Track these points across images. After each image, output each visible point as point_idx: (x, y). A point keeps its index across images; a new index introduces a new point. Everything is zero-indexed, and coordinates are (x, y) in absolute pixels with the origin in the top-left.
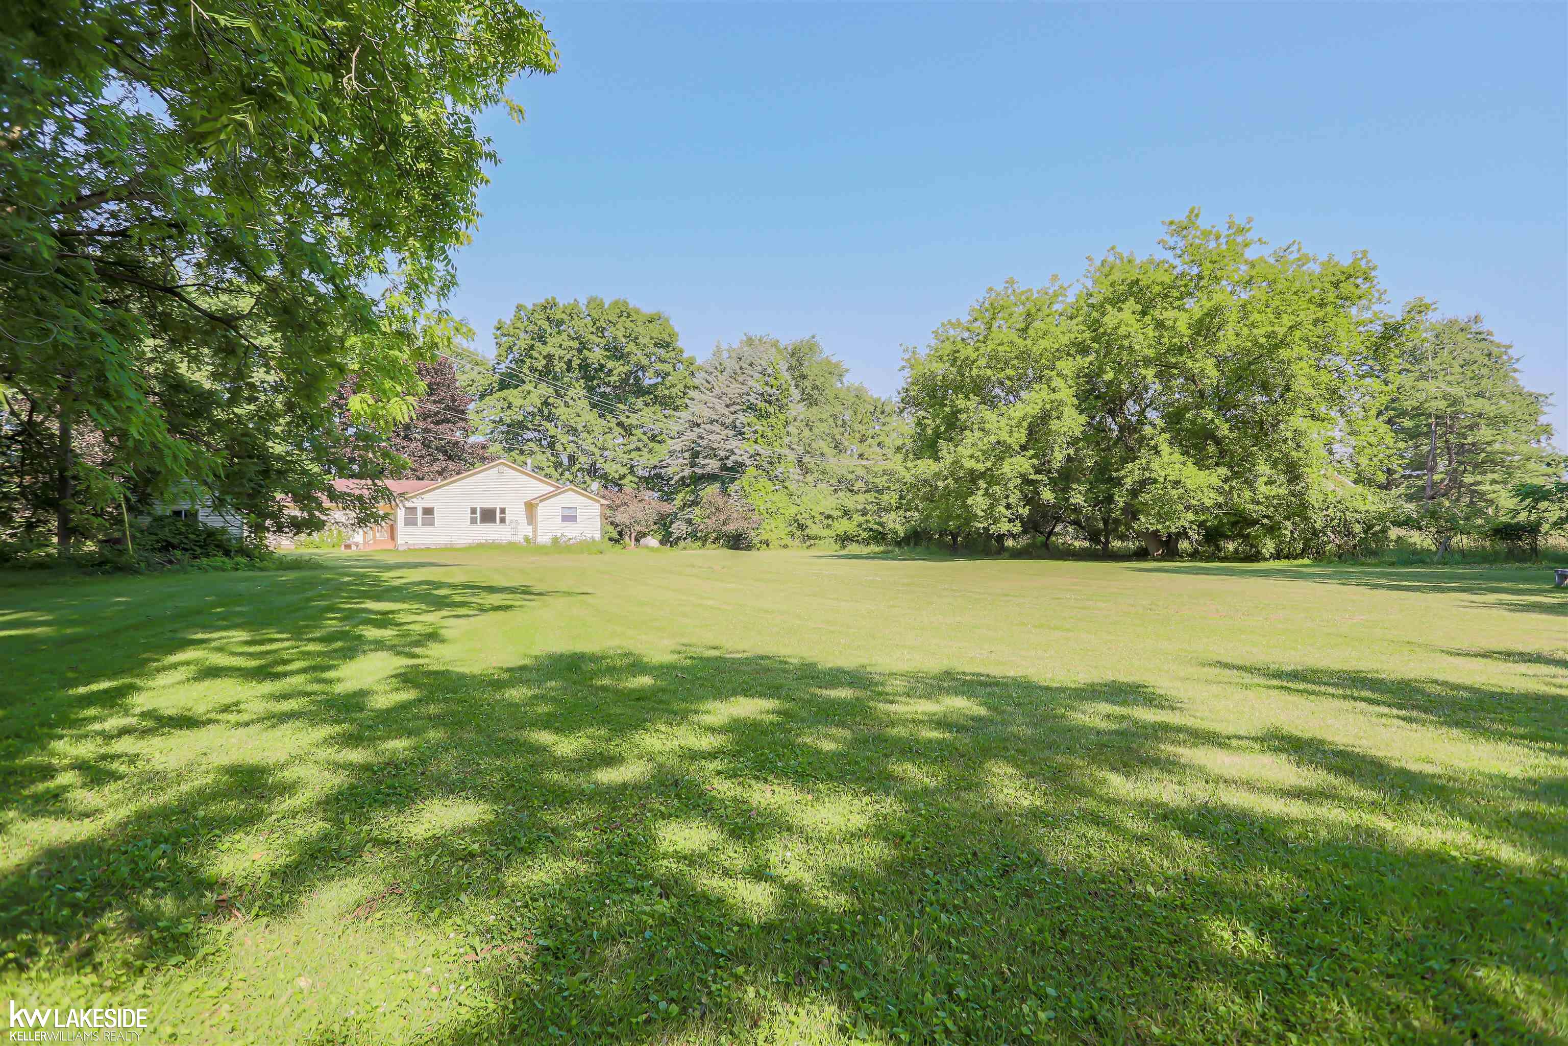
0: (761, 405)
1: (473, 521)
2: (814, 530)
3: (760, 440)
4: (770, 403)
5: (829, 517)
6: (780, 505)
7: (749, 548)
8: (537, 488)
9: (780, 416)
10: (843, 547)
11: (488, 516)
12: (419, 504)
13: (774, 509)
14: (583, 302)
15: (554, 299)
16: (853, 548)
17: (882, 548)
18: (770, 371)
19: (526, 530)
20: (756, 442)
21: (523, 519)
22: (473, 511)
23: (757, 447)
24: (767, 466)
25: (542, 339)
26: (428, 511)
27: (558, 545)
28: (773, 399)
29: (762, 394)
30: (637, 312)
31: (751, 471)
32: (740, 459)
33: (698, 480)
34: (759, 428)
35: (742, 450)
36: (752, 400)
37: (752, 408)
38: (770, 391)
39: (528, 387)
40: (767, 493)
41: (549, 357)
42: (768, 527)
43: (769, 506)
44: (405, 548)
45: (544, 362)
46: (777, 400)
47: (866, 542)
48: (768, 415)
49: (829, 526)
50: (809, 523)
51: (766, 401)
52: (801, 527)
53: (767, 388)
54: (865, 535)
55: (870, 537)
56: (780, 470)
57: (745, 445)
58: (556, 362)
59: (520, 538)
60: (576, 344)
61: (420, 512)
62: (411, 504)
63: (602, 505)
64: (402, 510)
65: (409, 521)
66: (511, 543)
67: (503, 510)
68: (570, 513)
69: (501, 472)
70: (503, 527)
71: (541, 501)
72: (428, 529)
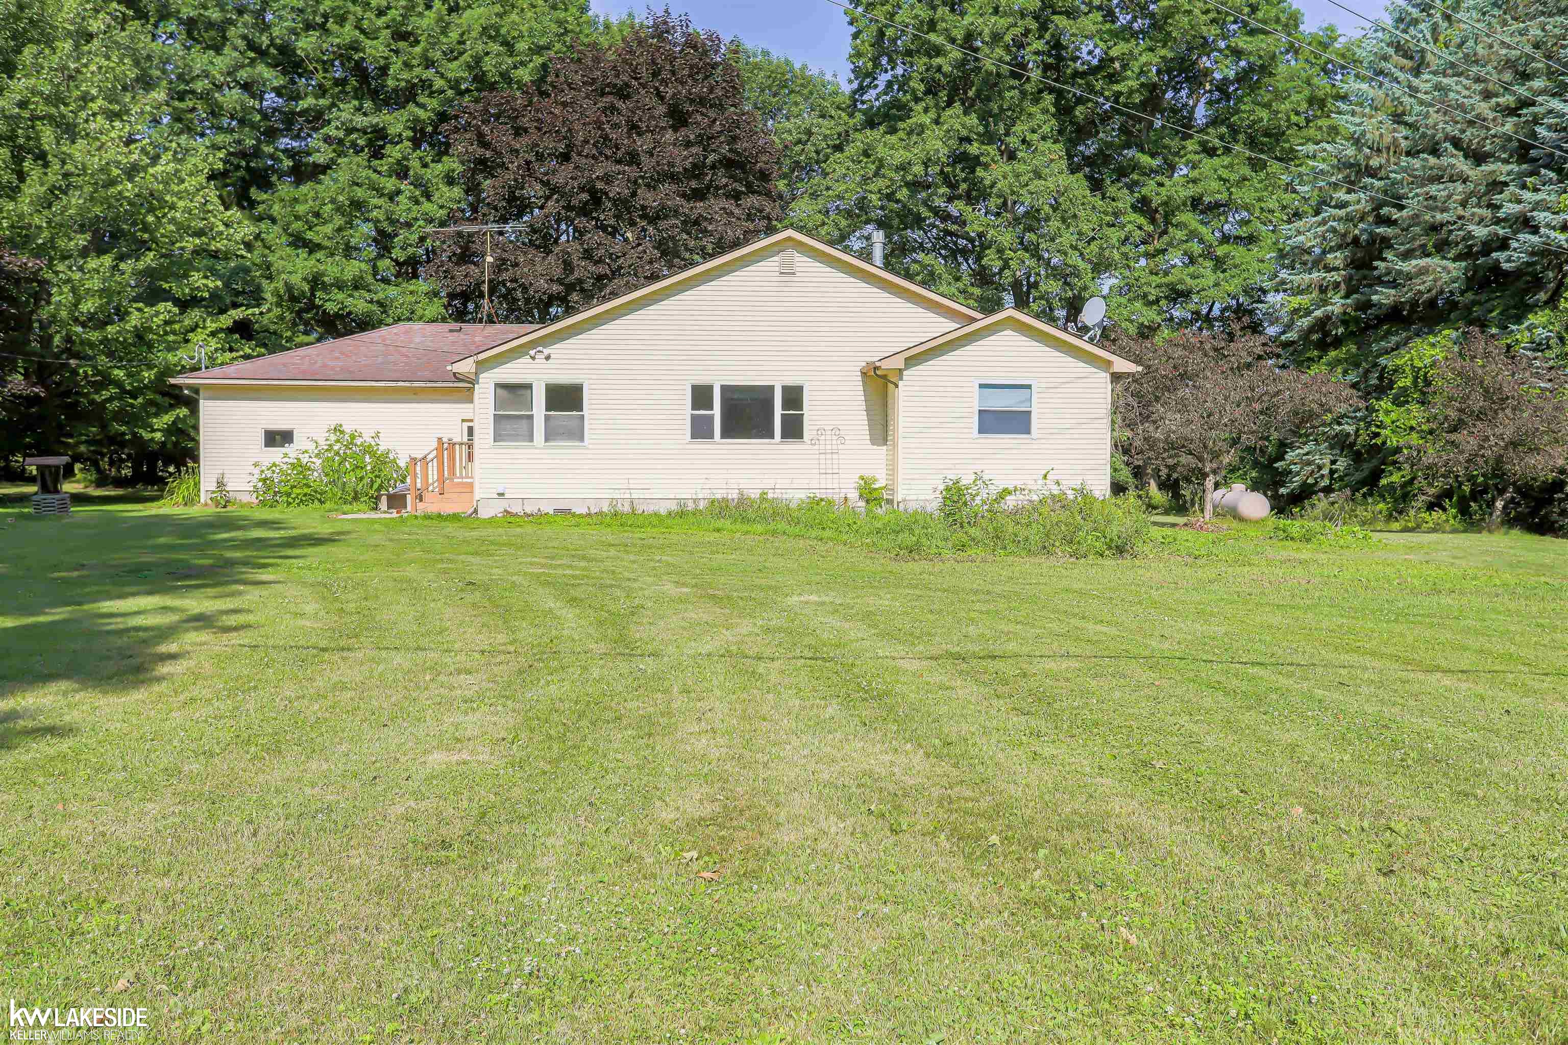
1: (700, 429)
8: (906, 320)
11: (748, 412)
12: (535, 372)
19: (862, 460)
21: (858, 423)
22: (701, 395)
26: (564, 397)
27: (964, 515)
59: (848, 487)
61: (539, 395)
62: (512, 372)
63: (1116, 377)
64: (485, 390)
65: (508, 426)
66: (815, 503)
67: (794, 397)
68: (1001, 402)
69: (788, 273)
70: (792, 447)
71: (912, 361)
72: (564, 451)
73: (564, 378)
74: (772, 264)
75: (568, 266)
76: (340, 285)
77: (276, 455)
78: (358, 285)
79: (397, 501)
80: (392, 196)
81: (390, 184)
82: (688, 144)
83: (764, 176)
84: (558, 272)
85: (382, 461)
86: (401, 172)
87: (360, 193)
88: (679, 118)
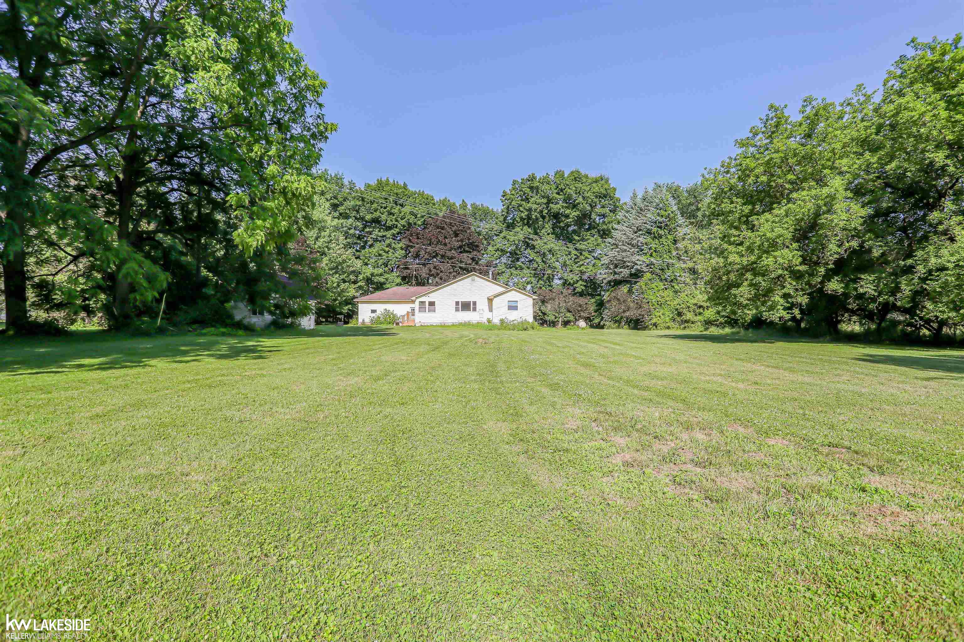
0: (655, 229)
1: (457, 310)
2: (689, 316)
3: (654, 254)
4: (660, 227)
5: (700, 307)
6: (667, 299)
7: (645, 328)
8: (495, 289)
9: (669, 237)
10: (706, 329)
11: (466, 306)
12: (426, 299)
13: (663, 300)
14: (552, 174)
15: (533, 174)
16: (714, 331)
17: (734, 330)
18: (661, 205)
19: (487, 315)
20: (651, 255)
21: (486, 308)
22: (457, 303)
23: (652, 259)
24: (658, 271)
25: (527, 200)
26: (432, 304)
27: (504, 325)
28: (663, 225)
29: (656, 222)
30: (587, 177)
31: (648, 275)
32: (639, 267)
33: (617, 283)
34: (653, 246)
35: (641, 260)
36: (649, 227)
37: (649, 232)
38: (661, 219)
39: (518, 229)
40: (659, 291)
41: (530, 210)
42: (657, 314)
43: (659, 299)
44: (419, 324)
45: (526, 213)
46: (666, 225)
47: (721, 325)
48: (661, 237)
49: (700, 314)
50: (685, 311)
51: (658, 227)
52: (680, 314)
53: (658, 218)
54: (722, 320)
55: (726, 322)
56: (668, 274)
57: (643, 258)
58: (533, 213)
59: (485, 320)
60: (545, 201)
61: (427, 304)
62: (422, 299)
63: (534, 299)
64: (417, 303)
65: (421, 309)
66: (478, 323)
67: (475, 303)
68: (513, 304)
69: (473, 280)
70: (475, 313)
71: (495, 297)
72: (432, 314)
73: (432, 300)
74: (470, 278)
75: (430, 271)
76: (377, 275)
77: (373, 315)
78: (381, 275)
79: (397, 324)
80: (387, 252)
81: (387, 249)
82: (458, 241)
83: (477, 246)
84: (428, 272)
85: (394, 316)
86: (389, 245)
87: (381, 252)
88: (456, 235)
